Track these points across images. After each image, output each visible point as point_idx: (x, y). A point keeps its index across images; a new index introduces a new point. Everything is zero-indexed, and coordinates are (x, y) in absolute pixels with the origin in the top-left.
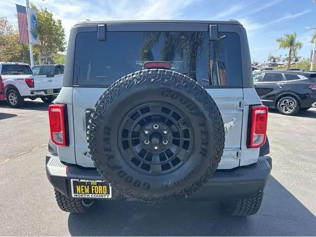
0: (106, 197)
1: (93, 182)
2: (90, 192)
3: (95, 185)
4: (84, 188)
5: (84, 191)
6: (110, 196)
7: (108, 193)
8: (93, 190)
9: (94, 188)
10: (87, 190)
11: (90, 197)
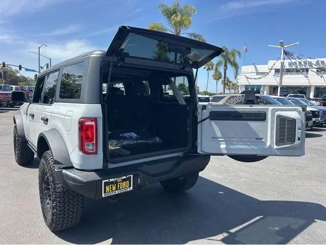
0: (129, 189)
1: (119, 180)
2: (117, 189)
3: (120, 182)
4: (112, 187)
5: (112, 189)
6: (131, 188)
7: (130, 186)
8: (118, 186)
9: (119, 185)
10: (114, 188)
11: (117, 193)
